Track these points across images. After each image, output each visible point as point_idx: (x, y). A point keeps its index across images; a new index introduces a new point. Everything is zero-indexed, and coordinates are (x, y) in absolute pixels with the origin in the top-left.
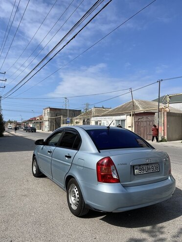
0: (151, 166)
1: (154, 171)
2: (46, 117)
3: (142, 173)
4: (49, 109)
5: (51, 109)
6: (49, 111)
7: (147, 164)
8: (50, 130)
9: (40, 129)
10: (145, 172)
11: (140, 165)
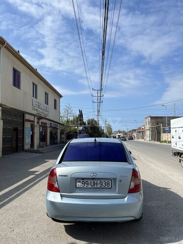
0: (98, 182)
1: (103, 187)
2: (148, 127)
3: (85, 187)
4: (149, 118)
5: (152, 118)
6: (149, 120)
7: (93, 179)
8: (152, 140)
9: (143, 138)
10: (89, 186)
11: (83, 179)
